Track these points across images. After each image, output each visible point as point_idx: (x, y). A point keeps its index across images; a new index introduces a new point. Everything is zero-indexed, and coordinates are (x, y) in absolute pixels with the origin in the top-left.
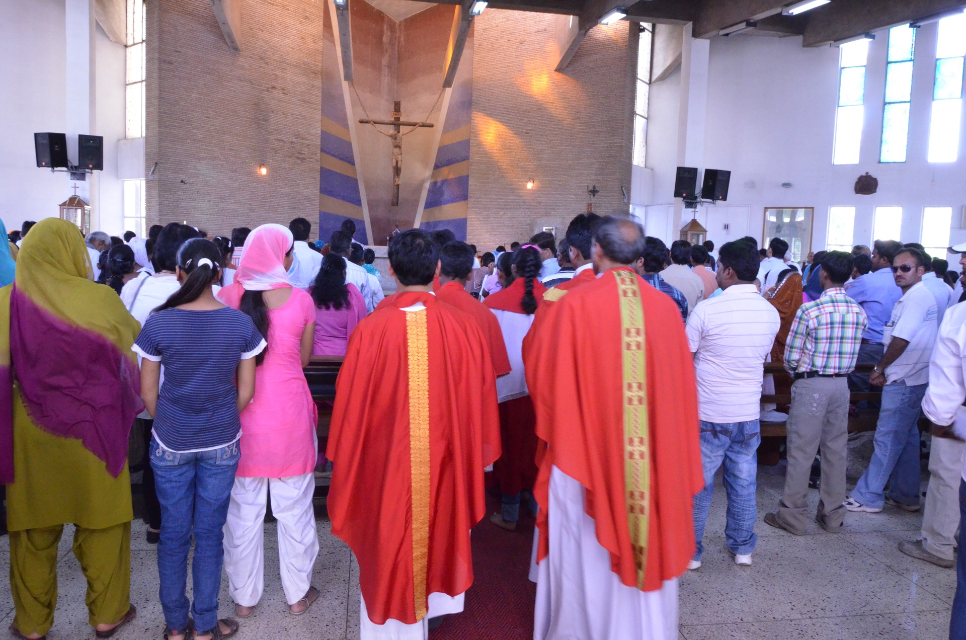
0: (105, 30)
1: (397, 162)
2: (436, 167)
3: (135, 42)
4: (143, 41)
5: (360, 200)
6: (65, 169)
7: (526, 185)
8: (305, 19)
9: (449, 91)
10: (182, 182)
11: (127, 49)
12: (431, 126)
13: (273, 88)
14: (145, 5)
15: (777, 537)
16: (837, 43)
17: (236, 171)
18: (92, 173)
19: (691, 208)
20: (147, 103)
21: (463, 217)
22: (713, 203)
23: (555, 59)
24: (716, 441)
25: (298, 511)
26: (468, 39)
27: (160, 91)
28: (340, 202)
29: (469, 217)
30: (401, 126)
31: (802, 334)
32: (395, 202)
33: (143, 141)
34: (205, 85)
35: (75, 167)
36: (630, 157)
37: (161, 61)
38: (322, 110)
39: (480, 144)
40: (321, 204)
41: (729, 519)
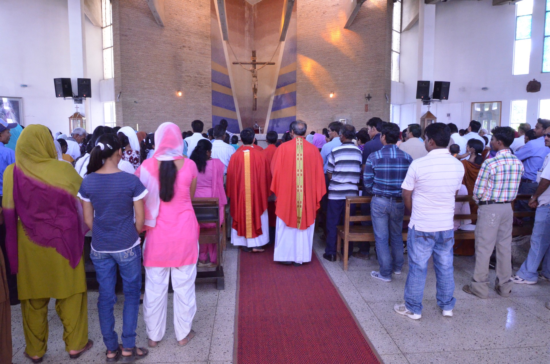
0: (90, 19)
1: (255, 85)
2: (278, 87)
3: (107, 25)
4: (111, 24)
5: (235, 108)
6: (71, 98)
7: (329, 95)
8: (200, 6)
9: (283, 43)
10: (135, 102)
11: (104, 30)
12: (274, 64)
13: (184, 47)
14: (111, 4)
15: (470, 300)
16: (513, 2)
17: (164, 95)
18: (85, 99)
19: (427, 104)
20: (114, 59)
21: (293, 115)
22: (440, 101)
23: (344, 21)
24: (426, 243)
25: (187, 287)
26: (292, 13)
27: (121, 52)
28: (224, 109)
29: (297, 115)
30: (256, 65)
31: (486, 178)
32: (255, 108)
33: (113, 81)
34: (146, 47)
35: (76, 96)
36: (390, 76)
37: (121, 35)
38: (212, 58)
39: (302, 73)
40: (212, 110)
41: (438, 289)
